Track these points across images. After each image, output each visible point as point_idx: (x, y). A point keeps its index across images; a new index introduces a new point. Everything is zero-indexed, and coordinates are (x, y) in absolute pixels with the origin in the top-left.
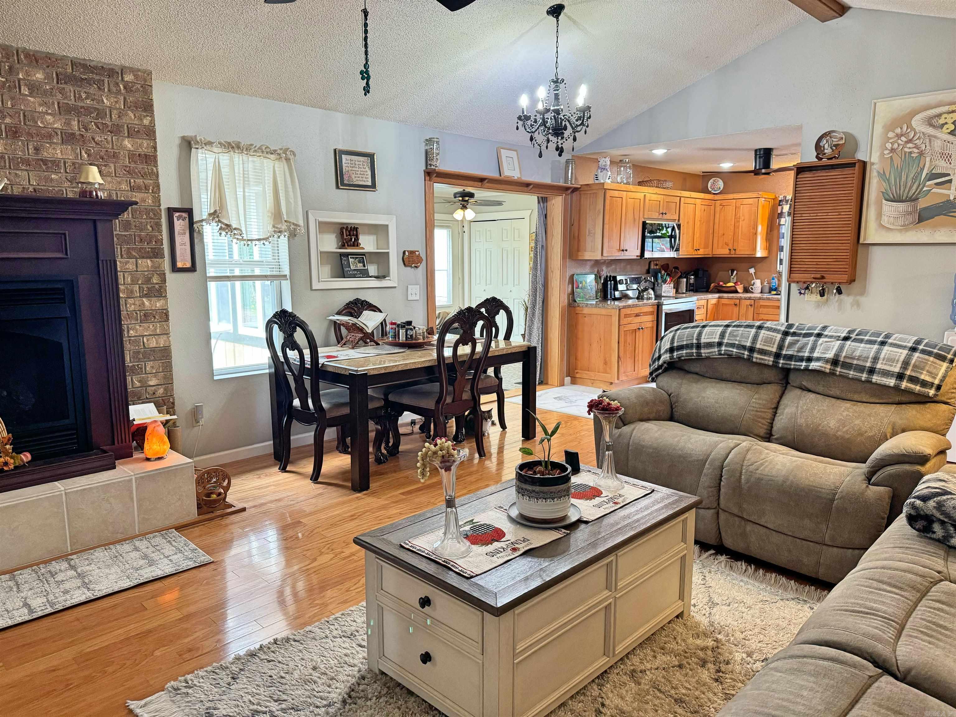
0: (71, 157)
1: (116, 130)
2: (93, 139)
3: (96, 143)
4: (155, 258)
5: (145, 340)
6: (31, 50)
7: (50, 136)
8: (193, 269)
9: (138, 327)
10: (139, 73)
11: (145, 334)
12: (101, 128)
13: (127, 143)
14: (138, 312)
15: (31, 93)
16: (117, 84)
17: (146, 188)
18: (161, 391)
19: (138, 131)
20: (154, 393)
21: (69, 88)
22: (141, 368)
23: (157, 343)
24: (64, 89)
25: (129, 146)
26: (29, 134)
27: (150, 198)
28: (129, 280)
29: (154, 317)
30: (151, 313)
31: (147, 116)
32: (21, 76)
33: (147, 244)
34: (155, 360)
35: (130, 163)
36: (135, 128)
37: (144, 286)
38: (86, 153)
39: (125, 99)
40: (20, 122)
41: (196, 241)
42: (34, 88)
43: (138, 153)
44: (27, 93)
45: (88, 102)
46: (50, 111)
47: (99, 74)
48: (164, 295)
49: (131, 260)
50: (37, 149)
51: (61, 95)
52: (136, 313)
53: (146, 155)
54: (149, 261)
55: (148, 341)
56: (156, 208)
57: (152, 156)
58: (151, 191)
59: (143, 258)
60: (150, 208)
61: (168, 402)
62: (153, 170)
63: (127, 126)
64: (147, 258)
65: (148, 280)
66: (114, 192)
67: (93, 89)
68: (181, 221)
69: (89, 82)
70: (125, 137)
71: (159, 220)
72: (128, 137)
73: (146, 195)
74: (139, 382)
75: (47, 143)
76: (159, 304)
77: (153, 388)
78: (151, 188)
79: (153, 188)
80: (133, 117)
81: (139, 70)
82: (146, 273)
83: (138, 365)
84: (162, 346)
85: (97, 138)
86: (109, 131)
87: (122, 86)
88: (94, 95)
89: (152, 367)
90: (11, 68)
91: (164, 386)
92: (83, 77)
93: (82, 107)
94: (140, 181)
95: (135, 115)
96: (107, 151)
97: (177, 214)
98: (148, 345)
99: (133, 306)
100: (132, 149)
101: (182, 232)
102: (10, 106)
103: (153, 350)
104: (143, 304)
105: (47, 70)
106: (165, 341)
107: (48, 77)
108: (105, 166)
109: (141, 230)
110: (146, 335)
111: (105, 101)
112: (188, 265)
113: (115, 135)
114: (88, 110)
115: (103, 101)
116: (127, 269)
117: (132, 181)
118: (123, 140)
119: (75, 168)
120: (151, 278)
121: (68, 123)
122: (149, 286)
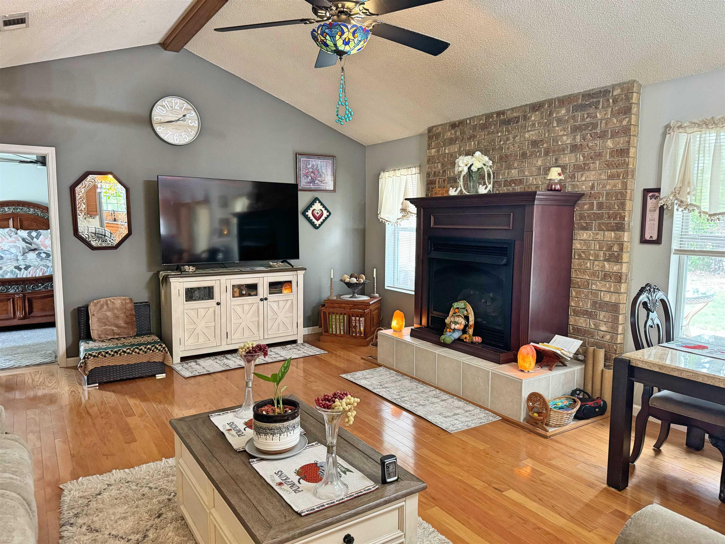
0: (573, 161)
1: (603, 136)
2: (588, 145)
3: (590, 149)
4: (618, 231)
5: (602, 295)
6: (561, 97)
7: (564, 150)
8: (658, 241)
9: (598, 283)
10: (625, 85)
11: (603, 289)
12: (593, 136)
13: (610, 143)
14: (600, 272)
16: (608, 100)
17: (618, 176)
18: (608, 337)
19: (618, 132)
20: (603, 337)
21: (579, 114)
22: (596, 315)
23: (610, 299)
24: (574, 116)
25: (611, 145)
26: (554, 151)
27: (620, 183)
28: (597, 247)
29: (611, 277)
30: (609, 274)
31: (627, 117)
32: (554, 116)
33: (613, 219)
34: (607, 311)
35: (609, 158)
36: (616, 130)
37: (607, 253)
38: (582, 156)
39: (612, 109)
40: (550, 145)
41: (665, 217)
42: (560, 121)
43: (615, 149)
44: (556, 125)
45: (588, 120)
46: (565, 133)
47: (597, 98)
48: (620, 261)
49: (600, 232)
50: (556, 160)
51: (572, 120)
53: (621, 149)
54: (613, 233)
55: (604, 295)
56: (623, 191)
57: (626, 149)
58: (621, 178)
59: (609, 230)
60: (618, 191)
61: (612, 348)
62: (625, 160)
63: (611, 130)
64: (612, 231)
65: (610, 248)
66: (596, 182)
67: (592, 110)
68: (653, 199)
69: (590, 106)
70: (609, 139)
71: (624, 201)
72: (611, 138)
73: (617, 181)
74: (594, 325)
75: (562, 154)
76: (616, 268)
77: (603, 333)
78: (622, 175)
80: (615, 121)
81: (625, 83)
82: (610, 243)
83: (595, 312)
84: (613, 301)
85: (590, 144)
86: (598, 137)
87: (611, 101)
88: (592, 113)
89: (604, 317)
90: (550, 112)
91: (611, 334)
92: (587, 103)
93: (584, 125)
94: (614, 171)
95: (617, 120)
96: (595, 152)
97: (651, 194)
98: (604, 299)
99: (597, 267)
100: (612, 147)
101: (653, 209)
102: (547, 136)
103: (607, 303)
104: (604, 266)
105: (568, 107)
106: (616, 298)
107: (568, 111)
108: (593, 163)
109: (610, 209)
110: (603, 291)
112: (655, 238)
113: (602, 139)
114: (587, 126)
115: (597, 116)
116: (597, 238)
117: (609, 171)
118: (607, 141)
119: (574, 168)
120: (612, 246)
121: (574, 139)
122: (610, 253)
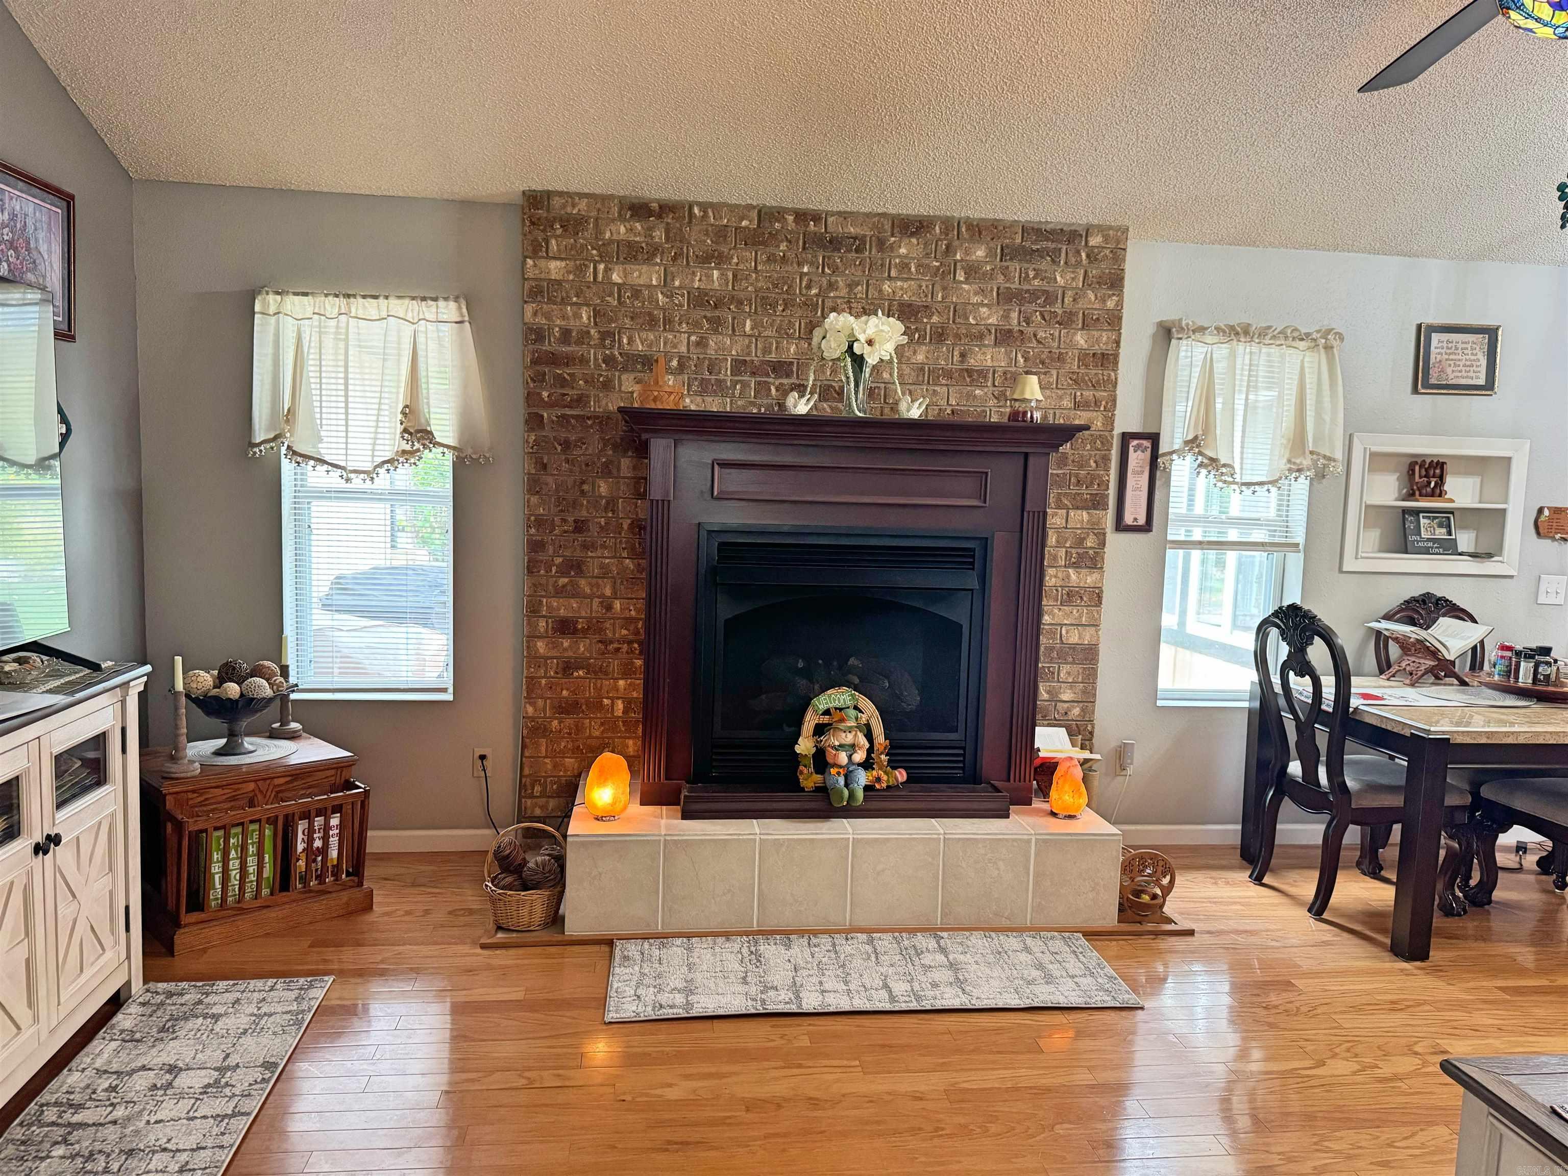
0: (1003, 364)
1: (1067, 320)
2: (1035, 335)
3: (1039, 342)
4: (1095, 509)
5: (1064, 632)
6: (974, 219)
7: (981, 336)
8: (1147, 527)
9: (1056, 611)
10: (1111, 232)
11: (1066, 622)
12: (1047, 318)
13: (1080, 339)
14: (1060, 589)
15: (967, 279)
16: (1078, 252)
17: (1097, 403)
18: (1076, 711)
19: (1098, 319)
20: (1066, 713)
21: (1015, 266)
22: (1053, 673)
23: (1079, 638)
24: (1007, 267)
25: (1082, 342)
26: (958, 336)
27: (1100, 419)
28: (1054, 540)
29: (1081, 598)
30: (1077, 592)
31: (1114, 295)
32: (958, 257)
33: (1087, 487)
34: (1073, 663)
35: (1079, 367)
36: (1093, 314)
37: (1074, 551)
38: (1023, 356)
39: (1086, 272)
40: (949, 319)
41: (1158, 483)
42: (972, 271)
43: (1092, 352)
44: (962, 279)
45: (1036, 282)
46: (986, 302)
47: (1056, 241)
48: (1099, 566)
49: (1059, 511)
50: (963, 355)
51: (1002, 277)
52: (1057, 590)
53: (1103, 354)
54: (1084, 513)
55: (1067, 633)
56: (1107, 434)
57: (1112, 355)
58: (1102, 409)
59: (1078, 508)
60: (1098, 433)
61: (1084, 730)
62: (1109, 375)
63: (1083, 313)
64: (1082, 508)
65: (1080, 541)
66: (1052, 412)
67: (1045, 264)
68: (1139, 452)
69: (1041, 254)
70: (1079, 329)
71: (1107, 452)
72: (1083, 328)
73: (1095, 414)
74: (1048, 692)
75: (976, 346)
76: (1090, 579)
77: (1066, 705)
78: (1103, 403)
79: (1107, 403)
80: (1093, 299)
81: (1110, 228)
82: (1079, 531)
83: (1049, 667)
84: (1086, 642)
85: (1041, 334)
86: (1058, 322)
87: (1084, 255)
88: (1046, 271)
89: (1069, 673)
90: (948, 247)
91: (1081, 705)
92: (1034, 247)
93: (1027, 291)
94: (1089, 394)
95: (1096, 295)
96: (1050, 352)
97: (1135, 442)
98: (1067, 639)
99: (1053, 580)
100: (1085, 346)
101: (1139, 469)
102: (940, 299)
103: (1073, 647)
104: (1068, 576)
105: (992, 245)
106: (1091, 637)
107: (991, 253)
108: (1045, 373)
109: (1081, 467)
110: (1066, 624)
111: (1059, 278)
112: (1142, 521)
113: (1065, 328)
114: (1034, 295)
115: (1056, 279)
116: (1056, 524)
117: (1078, 394)
118: (1075, 334)
119: (1006, 379)
120: (1084, 539)
121: (1006, 317)
122: (1079, 550)
